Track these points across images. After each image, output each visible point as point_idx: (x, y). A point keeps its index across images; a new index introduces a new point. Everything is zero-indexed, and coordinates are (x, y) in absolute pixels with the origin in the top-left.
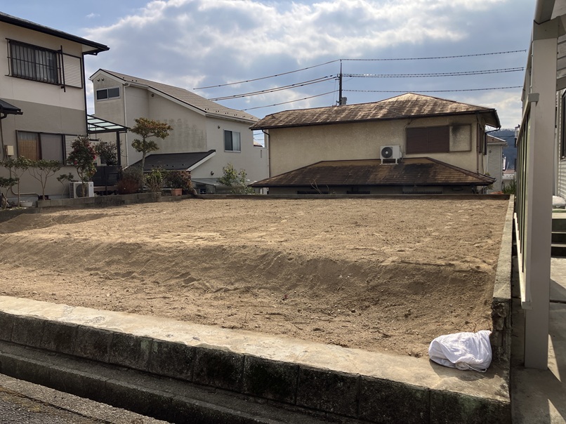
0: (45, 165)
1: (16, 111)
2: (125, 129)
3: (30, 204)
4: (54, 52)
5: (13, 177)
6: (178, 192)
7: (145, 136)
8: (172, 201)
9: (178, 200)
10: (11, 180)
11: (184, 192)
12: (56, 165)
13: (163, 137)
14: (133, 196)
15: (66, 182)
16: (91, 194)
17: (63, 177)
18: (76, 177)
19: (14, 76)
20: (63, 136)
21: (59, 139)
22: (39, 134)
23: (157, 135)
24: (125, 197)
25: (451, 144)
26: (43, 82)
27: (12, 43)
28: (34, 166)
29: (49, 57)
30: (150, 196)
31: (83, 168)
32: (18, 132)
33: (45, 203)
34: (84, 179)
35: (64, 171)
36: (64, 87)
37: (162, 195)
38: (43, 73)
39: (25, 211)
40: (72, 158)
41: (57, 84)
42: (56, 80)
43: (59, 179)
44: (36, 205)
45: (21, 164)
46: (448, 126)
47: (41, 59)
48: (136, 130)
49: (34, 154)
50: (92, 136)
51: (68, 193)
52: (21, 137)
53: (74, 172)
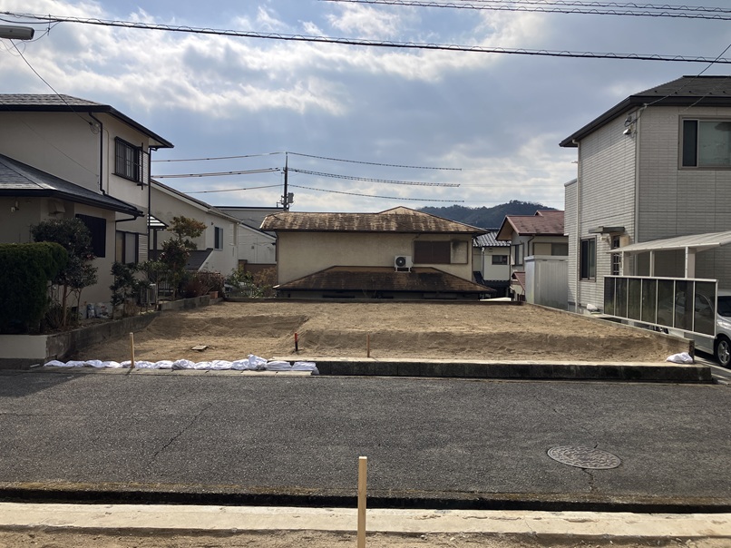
2: (165, 227)
4: (135, 149)
6: (216, 294)
19: (116, 173)
21: (134, 238)
22: (125, 234)
25: (452, 257)
26: (129, 179)
27: (117, 140)
36: (141, 184)
38: (129, 171)
41: (135, 181)
42: (134, 178)
44: (159, 308)
46: (449, 242)
47: (129, 157)
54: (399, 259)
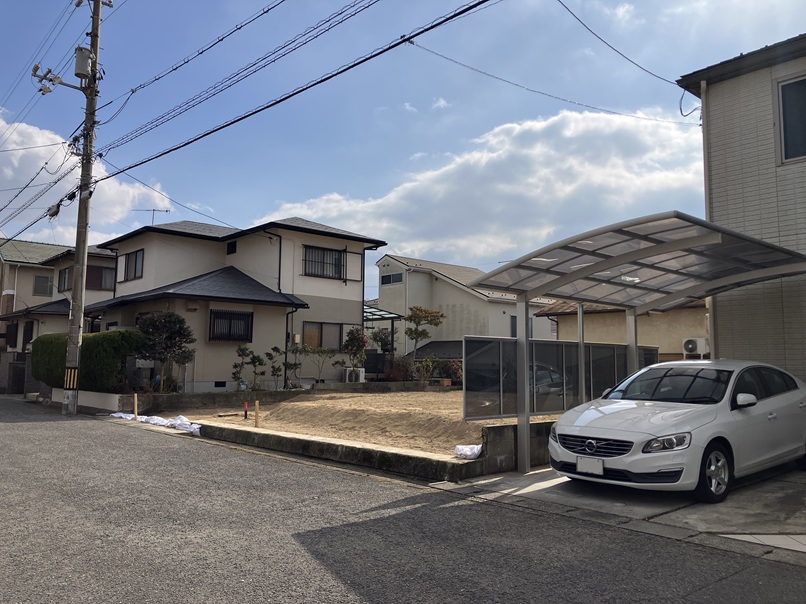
0: (323, 352)
1: (304, 306)
2: (399, 317)
3: (308, 387)
4: (340, 252)
5: (297, 362)
6: (447, 382)
7: (418, 324)
8: (439, 391)
9: (446, 391)
10: (295, 364)
11: (453, 384)
12: (333, 352)
13: (436, 325)
14: (399, 384)
15: (338, 367)
16: (362, 379)
17: (337, 363)
18: (348, 363)
19: (306, 274)
20: (341, 325)
21: (338, 328)
22: (322, 324)
23: (430, 323)
24: (391, 384)
26: (329, 278)
27: (307, 247)
28: (314, 353)
29: (335, 256)
30: (417, 385)
31: (355, 355)
32: (305, 323)
33: (320, 386)
34: (355, 366)
35: (338, 357)
36: (345, 281)
37: (430, 384)
38: (330, 271)
39: (303, 392)
40: (346, 347)
41: (340, 279)
42: (339, 276)
43: (333, 365)
44: (313, 388)
45: (304, 351)
47: (329, 259)
48: (410, 319)
49: (316, 341)
50: (369, 324)
51: (341, 378)
52: (307, 327)
53: (346, 358)
54: (689, 342)
